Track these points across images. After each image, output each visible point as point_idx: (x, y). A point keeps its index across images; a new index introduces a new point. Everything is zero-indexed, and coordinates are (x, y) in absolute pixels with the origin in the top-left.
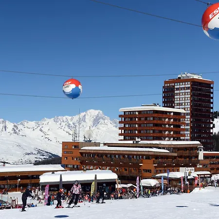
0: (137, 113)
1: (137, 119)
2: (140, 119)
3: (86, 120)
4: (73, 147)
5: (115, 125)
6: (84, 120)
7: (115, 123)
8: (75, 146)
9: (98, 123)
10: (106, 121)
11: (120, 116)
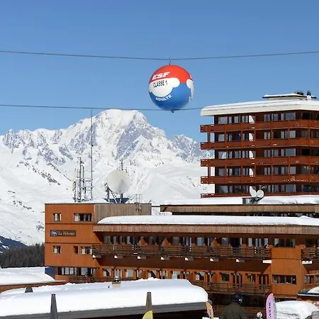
0: (251, 120)
1: (251, 137)
2: (259, 136)
3: (98, 140)
4: (77, 219)
5: (180, 151)
6: (91, 138)
7: (183, 146)
8: (82, 216)
9: (133, 147)
10: (155, 141)
11: (203, 129)
